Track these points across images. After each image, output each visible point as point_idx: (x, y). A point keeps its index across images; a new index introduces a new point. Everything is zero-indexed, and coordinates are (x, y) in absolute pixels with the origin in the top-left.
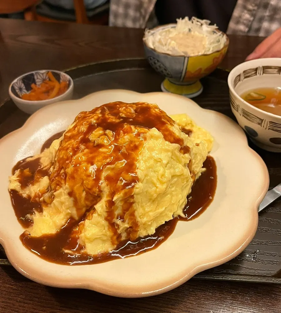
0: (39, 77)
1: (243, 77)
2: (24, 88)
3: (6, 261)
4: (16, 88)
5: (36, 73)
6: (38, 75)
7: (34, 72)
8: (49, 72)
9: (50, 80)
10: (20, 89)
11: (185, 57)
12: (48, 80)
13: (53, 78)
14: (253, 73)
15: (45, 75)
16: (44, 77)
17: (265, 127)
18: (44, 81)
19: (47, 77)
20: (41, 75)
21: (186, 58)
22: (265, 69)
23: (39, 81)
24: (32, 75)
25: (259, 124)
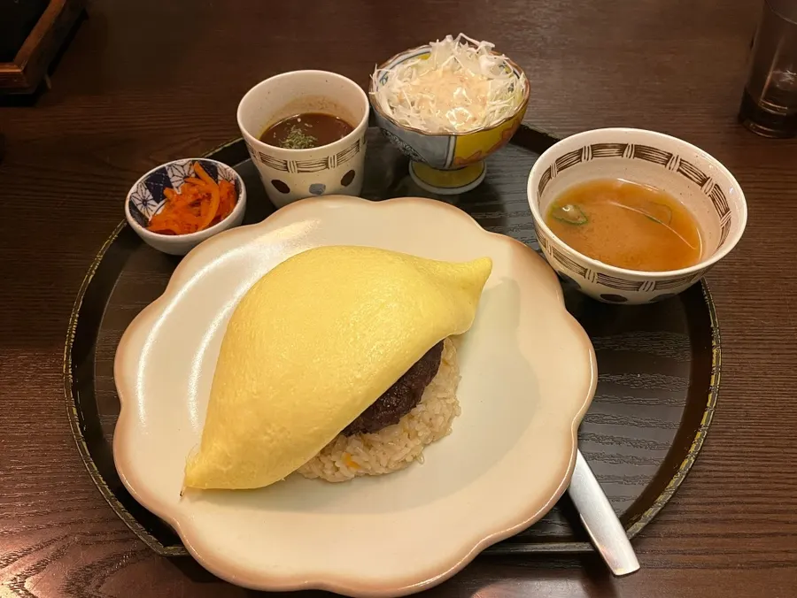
0: (176, 172)
1: (557, 170)
2: (151, 197)
3: (182, 550)
4: (137, 202)
5: (170, 166)
6: (174, 169)
7: (165, 165)
8: (194, 162)
9: (197, 176)
10: (145, 202)
11: (450, 136)
12: (193, 175)
13: (204, 174)
14: (575, 158)
15: (187, 168)
16: (186, 171)
17: (591, 279)
18: (187, 180)
19: (192, 171)
20: (181, 169)
21: (453, 138)
22: (596, 149)
23: (176, 181)
24: (164, 170)
25: (581, 273)
